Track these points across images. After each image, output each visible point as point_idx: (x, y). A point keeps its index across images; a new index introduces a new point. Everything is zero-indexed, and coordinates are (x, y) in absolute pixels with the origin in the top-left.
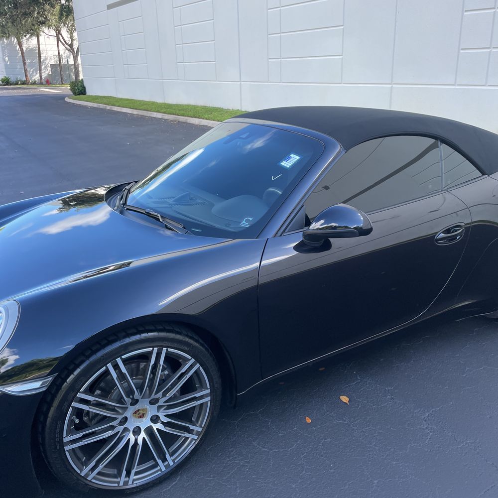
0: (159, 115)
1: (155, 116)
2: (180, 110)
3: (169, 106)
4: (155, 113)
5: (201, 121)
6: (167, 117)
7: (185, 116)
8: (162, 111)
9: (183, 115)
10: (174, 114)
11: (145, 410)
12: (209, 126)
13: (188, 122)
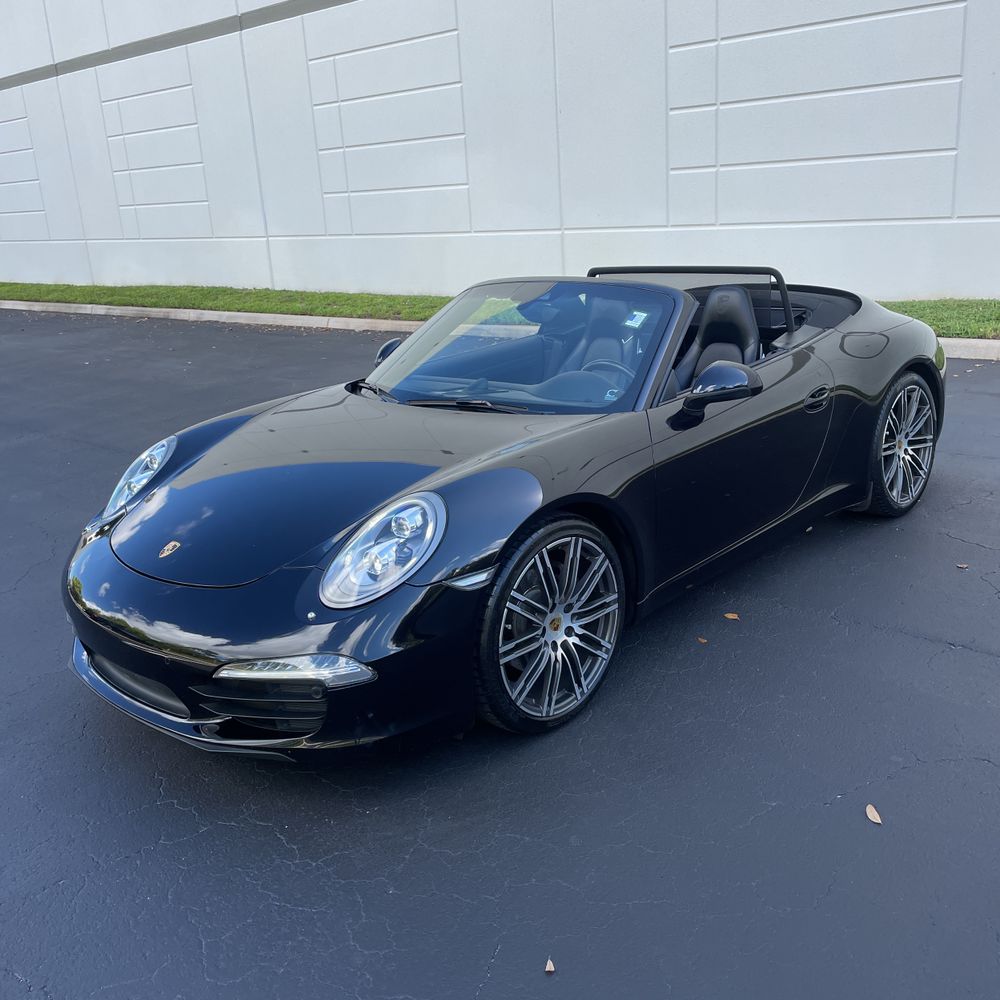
0: (100, 310)
1: (89, 312)
2: (142, 296)
3: (113, 291)
4: (90, 306)
5: (202, 314)
6: (117, 311)
7: (161, 307)
8: (103, 300)
9: (155, 305)
10: (133, 305)
11: (559, 620)
12: (223, 321)
13: (172, 316)
